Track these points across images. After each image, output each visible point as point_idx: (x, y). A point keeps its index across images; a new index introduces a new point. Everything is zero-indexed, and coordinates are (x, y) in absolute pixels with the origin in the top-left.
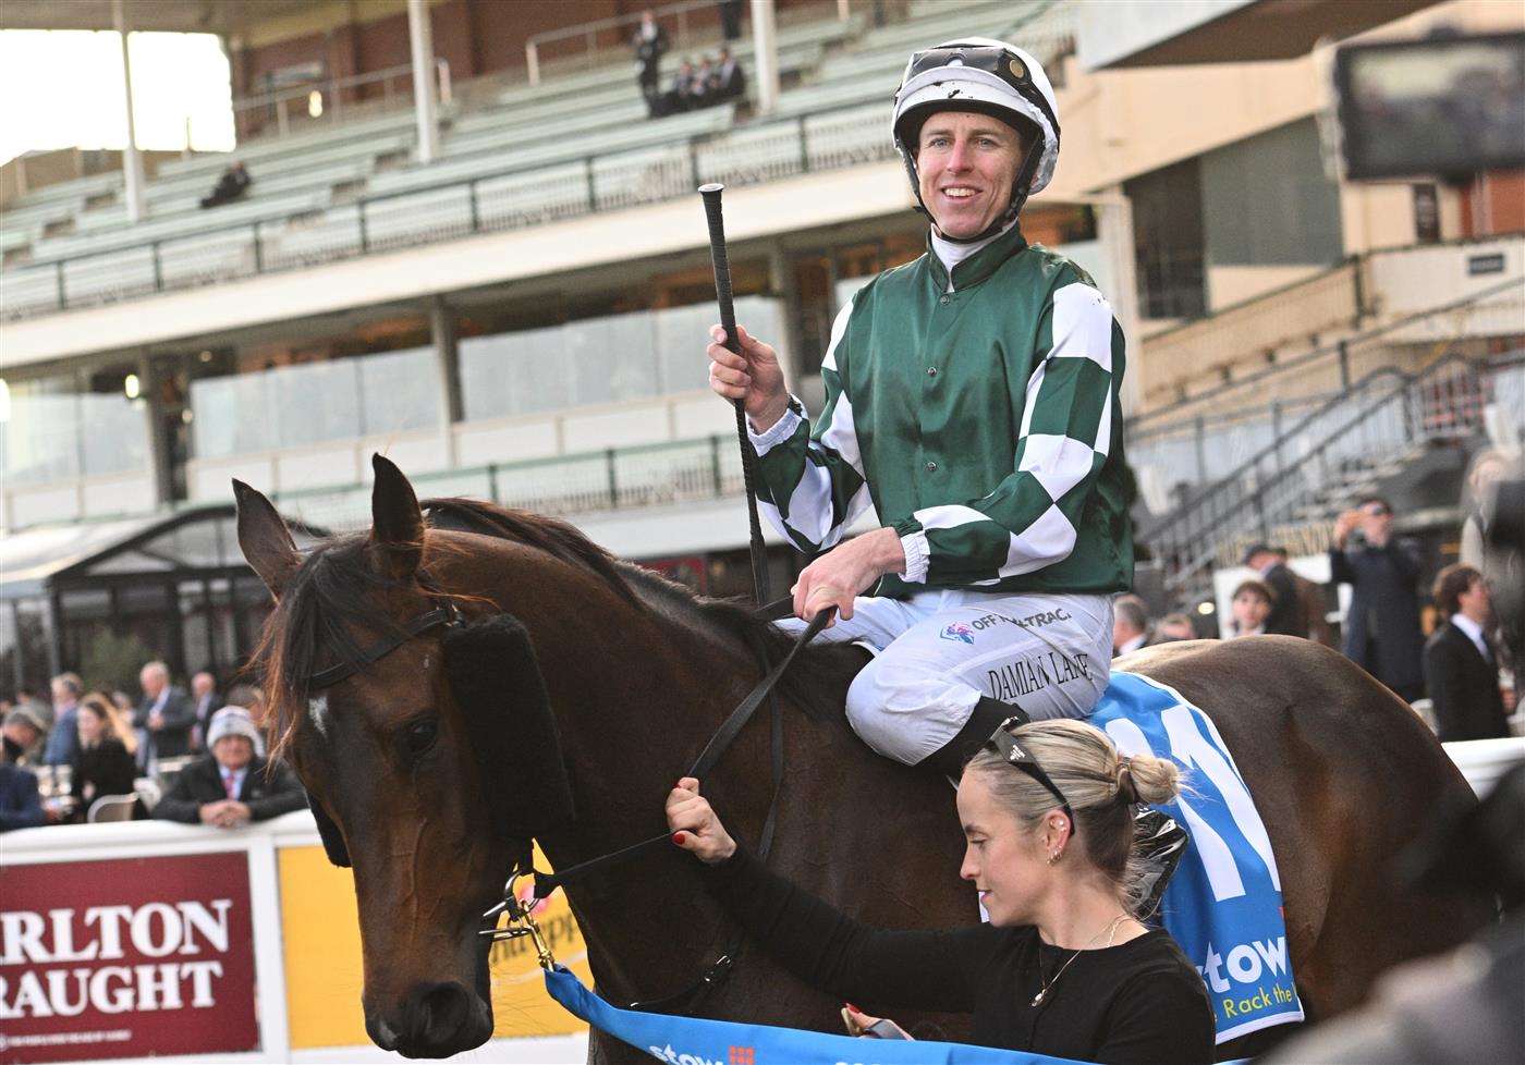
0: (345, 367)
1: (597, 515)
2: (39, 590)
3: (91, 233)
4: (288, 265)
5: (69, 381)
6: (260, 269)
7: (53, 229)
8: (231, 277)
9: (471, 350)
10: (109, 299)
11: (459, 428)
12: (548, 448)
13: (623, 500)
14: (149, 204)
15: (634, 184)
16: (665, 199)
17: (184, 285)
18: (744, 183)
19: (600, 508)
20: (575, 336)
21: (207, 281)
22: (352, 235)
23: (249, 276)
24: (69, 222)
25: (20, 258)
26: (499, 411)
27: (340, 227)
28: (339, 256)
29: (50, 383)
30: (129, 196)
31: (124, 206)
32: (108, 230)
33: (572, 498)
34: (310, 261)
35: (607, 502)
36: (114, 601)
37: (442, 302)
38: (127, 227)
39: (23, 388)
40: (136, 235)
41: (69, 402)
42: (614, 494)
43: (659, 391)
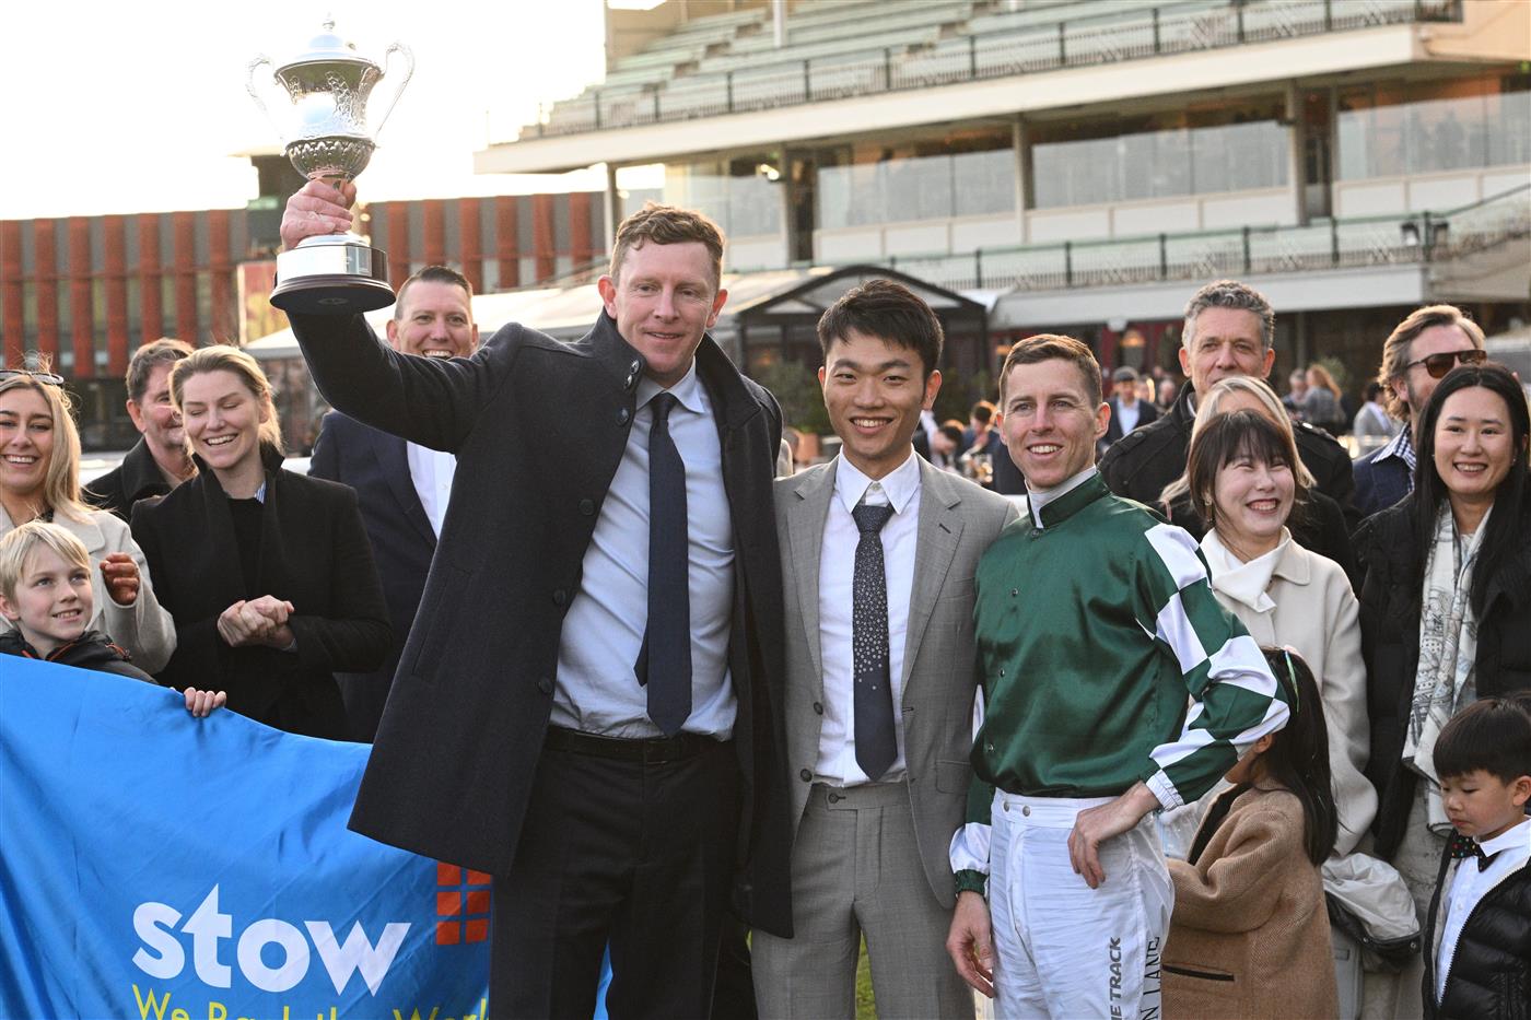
0: (944, 160)
1: (1151, 284)
2: (730, 324)
3: (746, 54)
4: (911, 85)
5: (713, 166)
6: (889, 87)
7: (712, 49)
8: (866, 94)
9: (1042, 152)
10: (768, 106)
11: (1031, 213)
12: (1102, 232)
13: (1170, 274)
14: (791, 33)
15: (1189, 34)
16: (1215, 47)
17: (828, 97)
18: (1279, 37)
19: (1152, 279)
20: (1121, 145)
21: (847, 95)
22: (963, 64)
23: (879, 93)
24: (727, 44)
25: (690, 71)
26: (1059, 202)
27: (952, 56)
28: (953, 80)
29: (701, 167)
30: (777, 26)
31: (771, 34)
32: (759, 52)
33: (1130, 270)
34: (930, 83)
35: (1158, 275)
36: (784, 334)
37: (1022, 117)
38: (774, 50)
39: (679, 170)
40: (781, 56)
41: (714, 181)
42: (1164, 269)
43: (1192, 191)
